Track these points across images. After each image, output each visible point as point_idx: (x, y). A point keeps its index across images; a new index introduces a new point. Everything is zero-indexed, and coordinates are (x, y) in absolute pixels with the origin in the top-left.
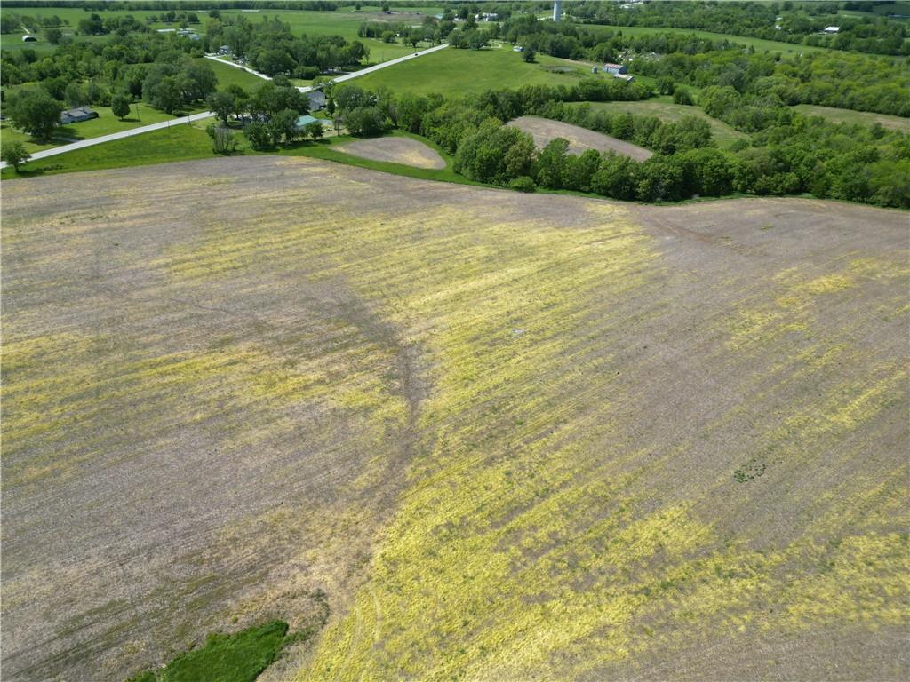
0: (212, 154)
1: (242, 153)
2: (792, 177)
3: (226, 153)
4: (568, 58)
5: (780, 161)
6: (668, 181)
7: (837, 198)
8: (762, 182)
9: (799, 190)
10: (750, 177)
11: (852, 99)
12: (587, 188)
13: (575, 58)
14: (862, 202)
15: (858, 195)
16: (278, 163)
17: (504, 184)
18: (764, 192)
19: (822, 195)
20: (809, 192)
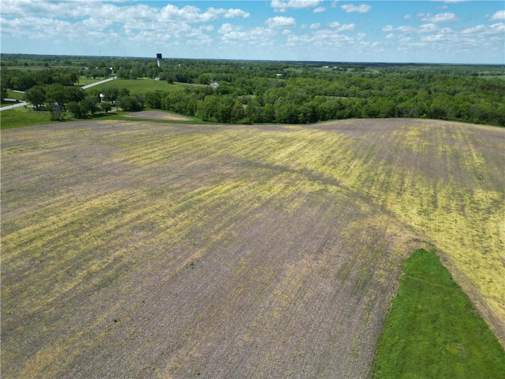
0: (50, 122)
1: (69, 120)
2: (347, 111)
3: (58, 120)
4: (186, 82)
5: (341, 105)
6: (310, 114)
7: (366, 117)
8: (339, 113)
9: (350, 116)
10: (333, 112)
11: (325, 91)
12: (275, 121)
13: (190, 83)
14: (376, 117)
15: (373, 115)
16: (101, 123)
17: (236, 122)
18: (340, 118)
19: (360, 117)
20: (354, 117)
